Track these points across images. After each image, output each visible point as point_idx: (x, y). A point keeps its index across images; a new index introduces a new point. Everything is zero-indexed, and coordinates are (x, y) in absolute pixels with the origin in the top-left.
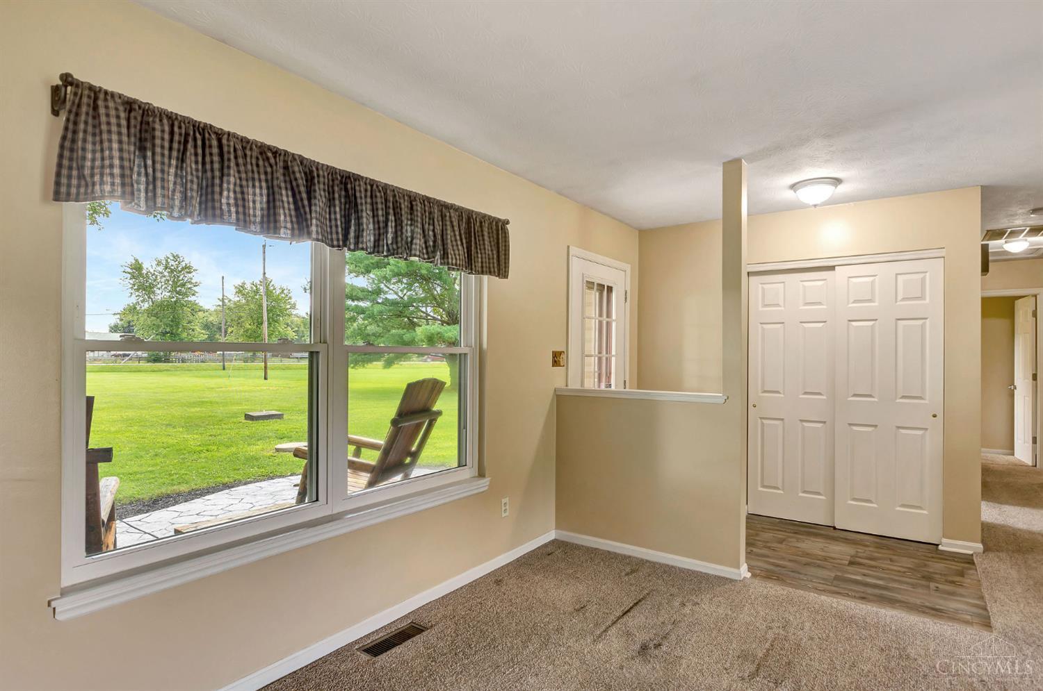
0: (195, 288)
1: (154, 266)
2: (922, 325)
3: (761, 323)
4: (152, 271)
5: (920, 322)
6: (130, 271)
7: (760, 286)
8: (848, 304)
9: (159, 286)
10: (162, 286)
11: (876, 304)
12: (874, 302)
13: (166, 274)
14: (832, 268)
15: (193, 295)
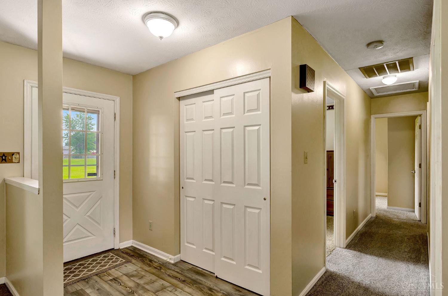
0: (92, 126)
1: (75, 117)
2: (258, 129)
3: (186, 132)
4: (74, 119)
5: (257, 128)
6: (65, 119)
7: (185, 106)
8: (220, 117)
9: (78, 126)
10: (79, 125)
11: (234, 116)
12: (233, 114)
13: (80, 120)
14: (211, 92)
15: (92, 129)
